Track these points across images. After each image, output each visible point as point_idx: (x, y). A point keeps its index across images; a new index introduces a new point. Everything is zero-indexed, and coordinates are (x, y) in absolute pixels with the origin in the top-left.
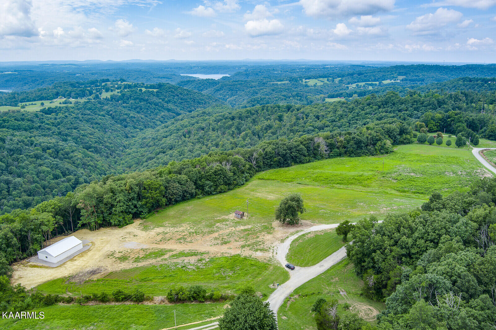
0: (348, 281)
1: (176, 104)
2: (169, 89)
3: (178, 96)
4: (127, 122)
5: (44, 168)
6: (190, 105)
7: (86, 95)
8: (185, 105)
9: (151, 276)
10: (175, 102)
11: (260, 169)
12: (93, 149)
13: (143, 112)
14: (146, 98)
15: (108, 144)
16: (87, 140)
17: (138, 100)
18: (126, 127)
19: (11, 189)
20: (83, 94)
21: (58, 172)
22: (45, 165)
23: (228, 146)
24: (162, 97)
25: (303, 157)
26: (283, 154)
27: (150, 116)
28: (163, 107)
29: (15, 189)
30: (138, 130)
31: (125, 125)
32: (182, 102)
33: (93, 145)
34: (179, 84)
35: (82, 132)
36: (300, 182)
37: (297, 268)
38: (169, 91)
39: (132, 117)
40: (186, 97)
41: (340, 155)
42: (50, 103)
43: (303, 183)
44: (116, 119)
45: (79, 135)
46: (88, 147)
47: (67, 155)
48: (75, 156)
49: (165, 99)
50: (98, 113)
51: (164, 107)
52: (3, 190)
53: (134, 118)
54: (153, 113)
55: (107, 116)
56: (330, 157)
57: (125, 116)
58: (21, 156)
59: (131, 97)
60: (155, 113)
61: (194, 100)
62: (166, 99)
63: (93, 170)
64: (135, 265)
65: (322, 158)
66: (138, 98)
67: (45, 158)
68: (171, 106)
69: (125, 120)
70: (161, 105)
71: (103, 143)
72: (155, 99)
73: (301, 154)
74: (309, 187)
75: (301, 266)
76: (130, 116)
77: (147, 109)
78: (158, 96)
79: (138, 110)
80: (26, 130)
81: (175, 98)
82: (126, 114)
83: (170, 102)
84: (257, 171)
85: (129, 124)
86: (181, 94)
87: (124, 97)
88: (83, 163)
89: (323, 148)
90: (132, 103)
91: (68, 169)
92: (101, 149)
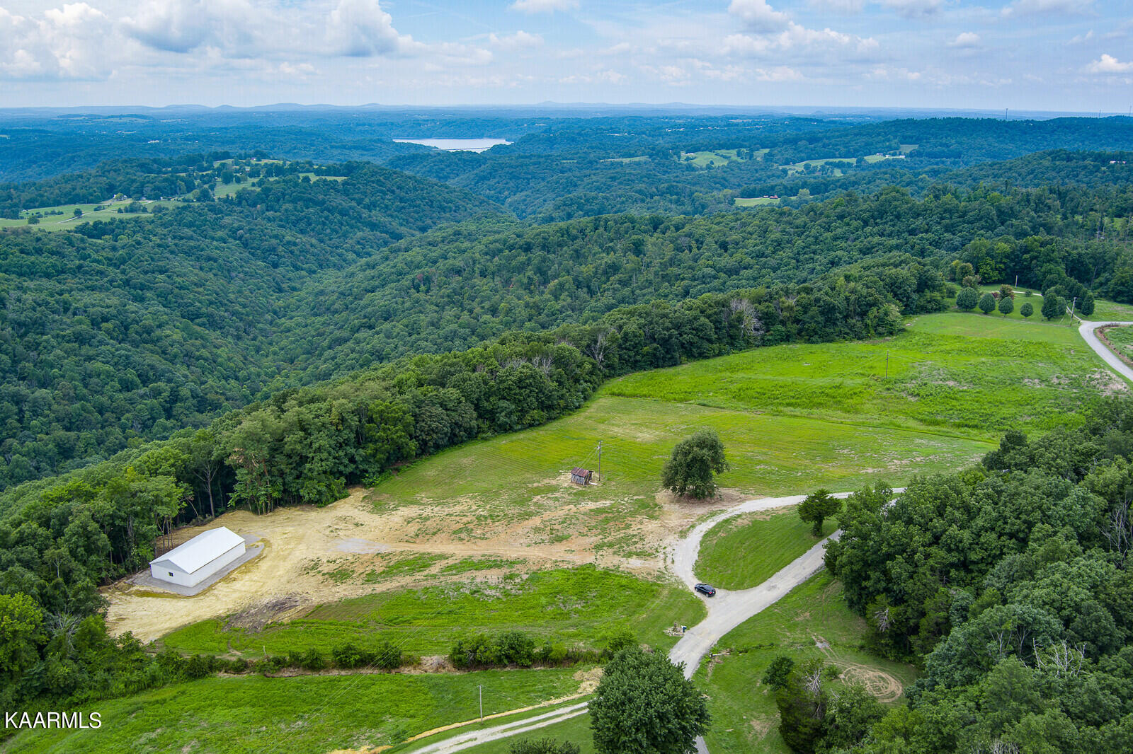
0: (831, 618)
1: (389, 212)
2: (372, 176)
3: (393, 192)
4: (277, 255)
5: (97, 365)
6: (421, 214)
7: (178, 191)
8: (409, 213)
9: (409, 613)
10: (387, 206)
11: (612, 371)
12: (204, 320)
13: (313, 230)
14: (321, 197)
15: (238, 308)
16: (190, 298)
17: (301, 203)
18: (275, 266)
19: (27, 414)
20: (171, 189)
21: (131, 375)
22: (100, 359)
23: (520, 313)
24: (356, 196)
25: (706, 345)
26: (663, 339)
27: (330, 239)
28: (359, 218)
29: (35, 414)
30: (304, 273)
31: (273, 262)
32: (403, 208)
33: (204, 310)
34: (392, 163)
35: (179, 280)
36: (705, 402)
37: (720, 593)
38: (373, 182)
39: (289, 242)
40: (411, 195)
41: (787, 338)
42: (96, 210)
43: (711, 404)
44: (252, 249)
45: (171, 287)
46: (193, 315)
47: (149, 334)
48: (166, 336)
49: (363, 199)
50: (211, 233)
51: (361, 217)
52: (9, 417)
53: (295, 244)
54: (337, 233)
55: (230, 240)
56: (765, 343)
57: (274, 241)
58: (45, 337)
59: (284, 195)
60: (341, 233)
61: (432, 202)
62: (367, 200)
63: (209, 369)
64: (368, 589)
65: (749, 345)
66: (302, 197)
67: (99, 342)
68: (377, 216)
69: (274, 249)
70: (355, 214)
71: (226, 304)
72: (340, 201)
73: (702, 338)
74: (727, 413)
75: (729, 587)
76: (285, 241)
77: (324, 224)
78: (346, 193)
79: (302, 225)
80: (48, 276)
81: (388, 197)
82: (276, 237)
83: (375, 206)
84: (607, 377)
85: (284, 260)
86: (400, 188)
87: (268, 196)
88: (185, 352)
89: (750, 323)
90: (286, 210)
91: (152, 367)
92: (223, 318)
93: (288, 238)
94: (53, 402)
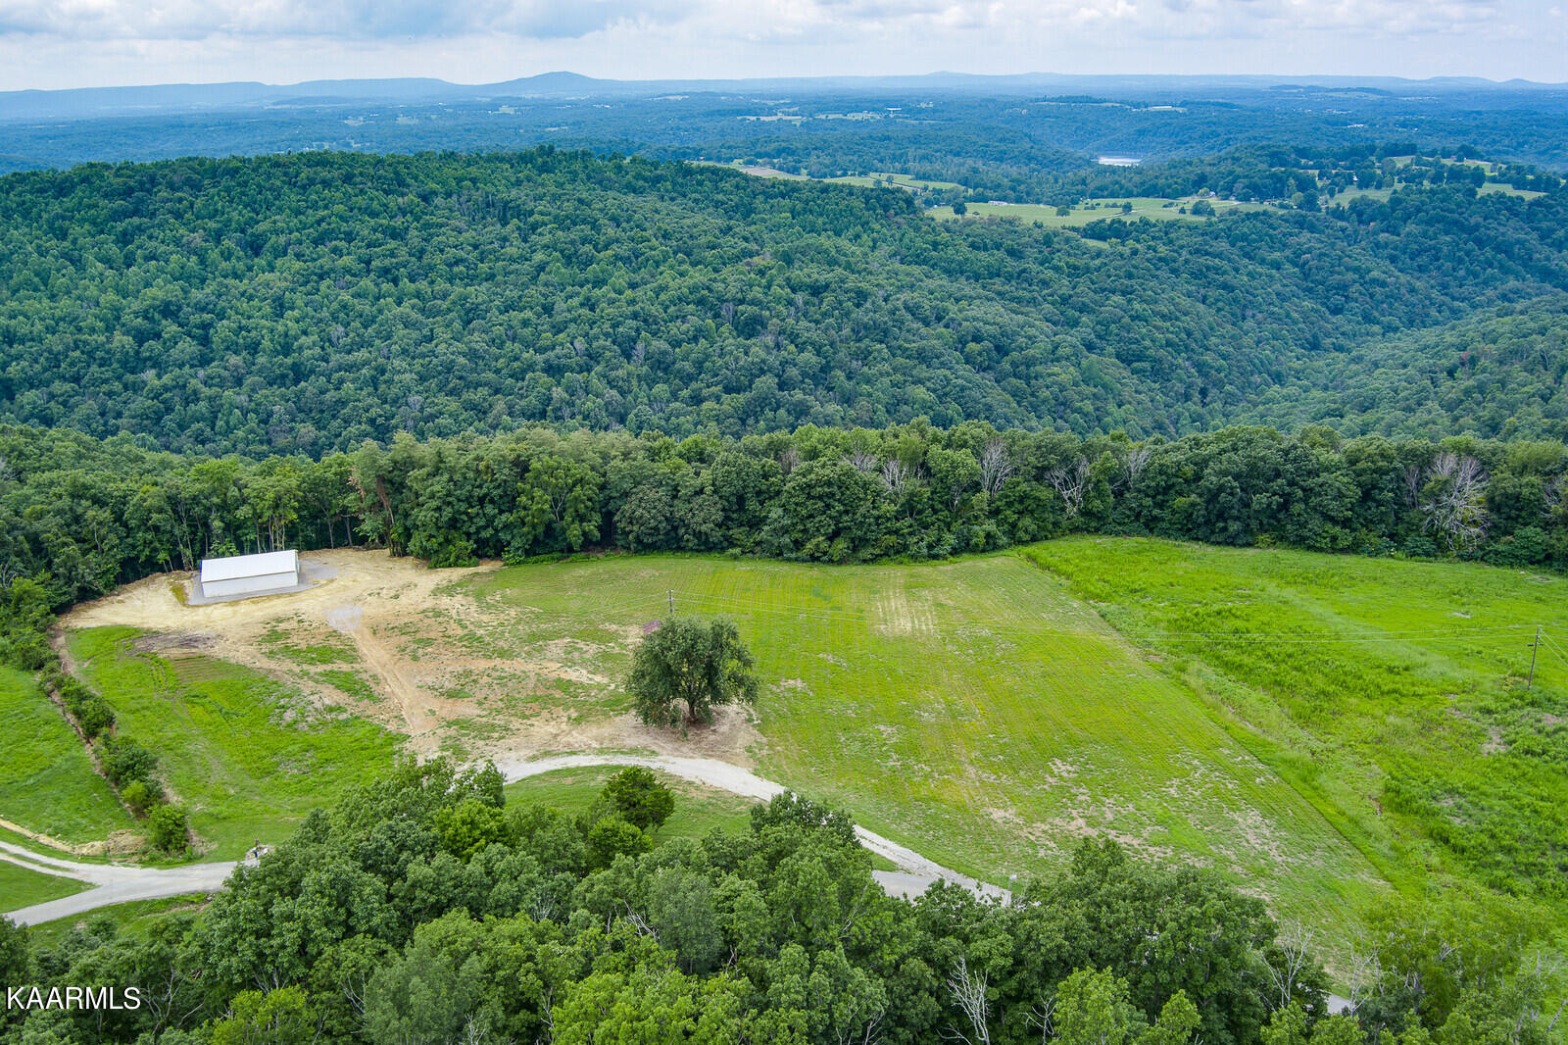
4: (1346, 297)
5: (921, 392)
7: (1286, 192)
11: (1093, 522)
14: (1475, 219)
15: (1208, 358)
16: (1140, 333)
17: (1441, 226)
18: (1336, 311)
20: (1275, 189)
22: (928, 384)
24: (1544, 225)
28: (1527, 262)
30: (1376, 328)
31: (1335, 306)
33: (1151, 352)
35: (1137, 306)
39: (1374, 281)
42: (1164, 207)
44: (1311, 282)
45: (1122, 314)
47: (1028, 367)
48: (1049, 375)
49: (1552, 231)
50: (1263, 253)
51: (1531, 259)
53: (1383, 284)
54: (1476, 276)
57: (1350, 276)
59: (1419, 210)
60: (1482, 277)
63: (1083, 427)
66: (1444, 217)
67: (942, 363)
69: (1345, 287)
70: (1524, 253)
72: (1512, 231)
76: (1367, 278)
77: (1461, 261)
78: (1529, 218)
79: (1423, 259)
80: (977, 277)
82: (1356, 270)
85: (1353, 304)
87: (1393, 211)
88: (1061, 399)
90: (1409, 234)
92: (1173, 367)
93: (1375, 274)
94: (839, 421)
